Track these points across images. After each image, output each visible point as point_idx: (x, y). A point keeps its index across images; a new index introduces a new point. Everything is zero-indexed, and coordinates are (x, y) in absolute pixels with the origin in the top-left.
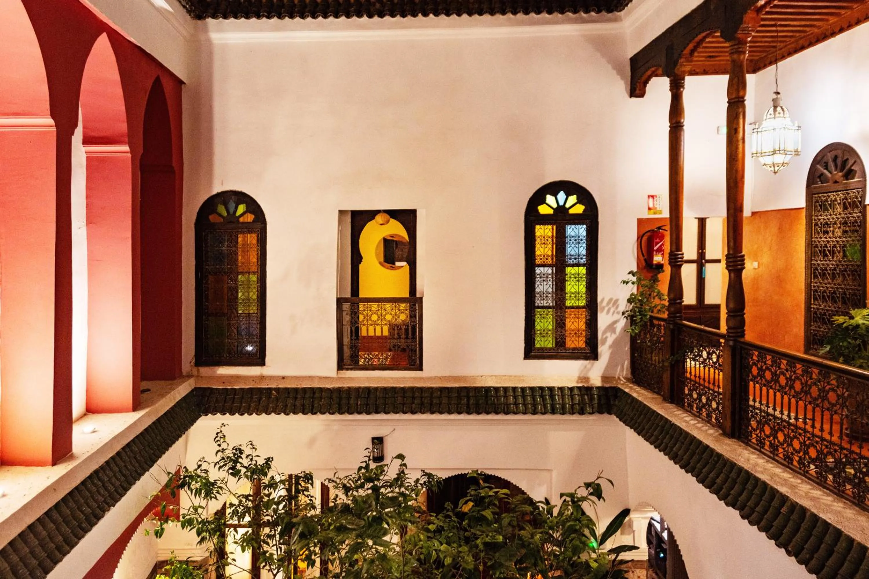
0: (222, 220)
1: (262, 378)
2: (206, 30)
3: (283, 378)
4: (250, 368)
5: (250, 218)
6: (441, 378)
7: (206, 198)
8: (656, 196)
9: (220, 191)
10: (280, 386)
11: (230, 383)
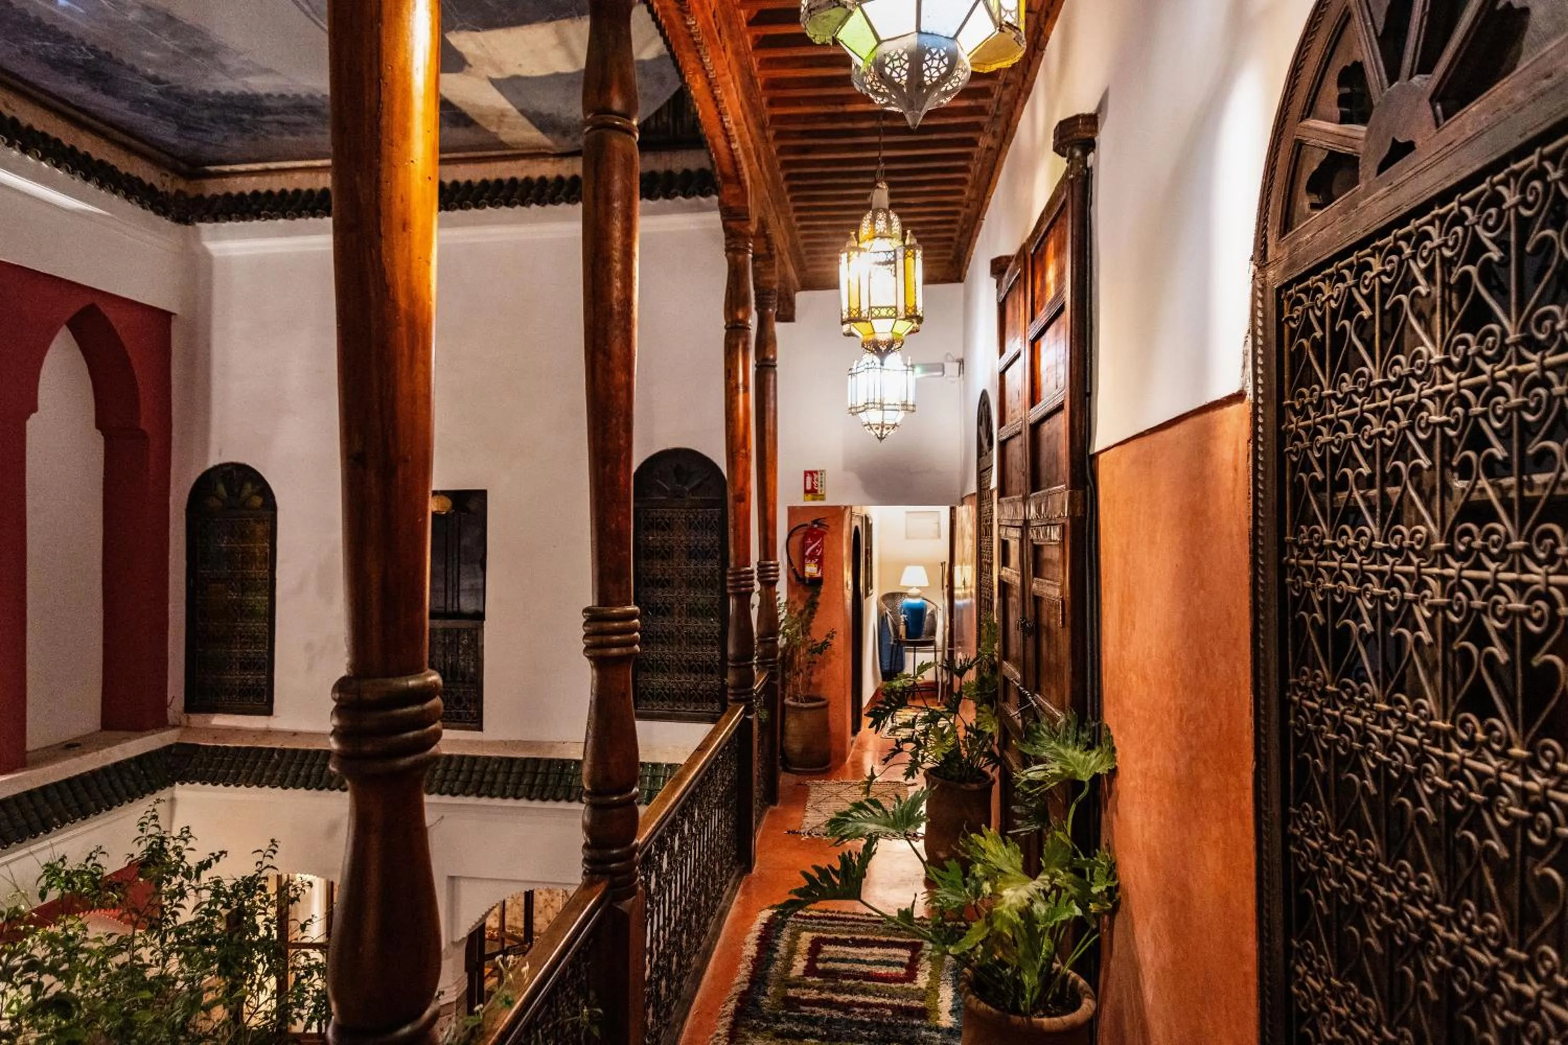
0: (220, 504)
1: (268, 732)
2: (198, 236)
3: (295, 734)
4: (252, 717)
5: (258, 501)
6: (505, 743)
7: (199, 474)
8: (816, 472)
9: (217, 463)
10: (286, 746)
11: (223, 738)
